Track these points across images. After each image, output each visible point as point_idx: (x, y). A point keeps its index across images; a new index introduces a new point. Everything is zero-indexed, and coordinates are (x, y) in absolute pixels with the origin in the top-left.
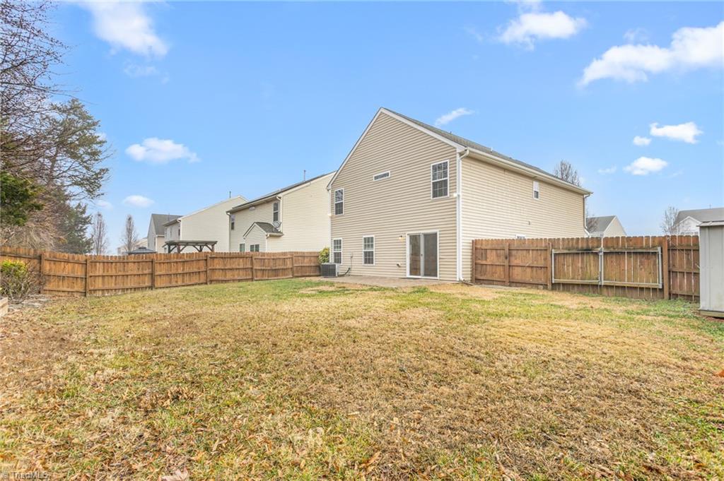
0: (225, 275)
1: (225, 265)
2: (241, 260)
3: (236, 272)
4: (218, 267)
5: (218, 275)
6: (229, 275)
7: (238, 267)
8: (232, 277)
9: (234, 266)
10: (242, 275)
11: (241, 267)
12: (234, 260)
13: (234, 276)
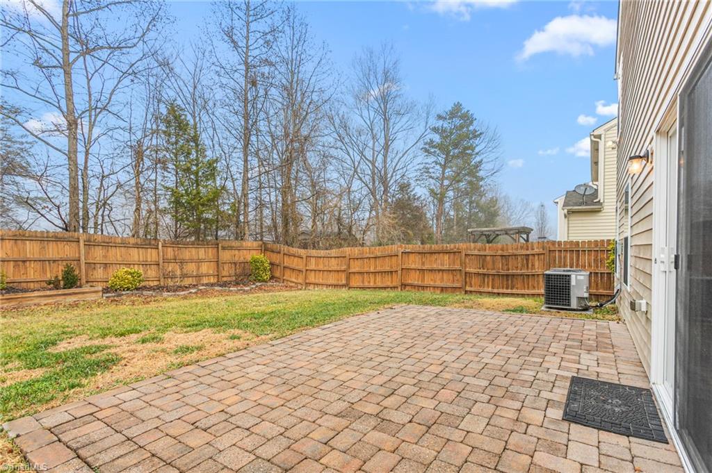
0: (423, 280)
1: (423, 264)
2: (446, 257)
3: (439, 276)
4: (413, 266)
5: (413, 279)
6: (428, 280)
7: (440, 267)
8: (432, 283)
9: (435, 266)
10: (447, 281)
11: (446, 267)
12: (435, 256)
13: (435, 282)
